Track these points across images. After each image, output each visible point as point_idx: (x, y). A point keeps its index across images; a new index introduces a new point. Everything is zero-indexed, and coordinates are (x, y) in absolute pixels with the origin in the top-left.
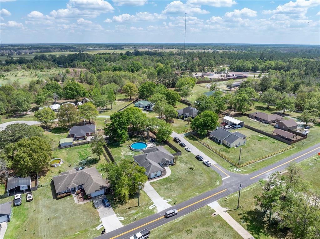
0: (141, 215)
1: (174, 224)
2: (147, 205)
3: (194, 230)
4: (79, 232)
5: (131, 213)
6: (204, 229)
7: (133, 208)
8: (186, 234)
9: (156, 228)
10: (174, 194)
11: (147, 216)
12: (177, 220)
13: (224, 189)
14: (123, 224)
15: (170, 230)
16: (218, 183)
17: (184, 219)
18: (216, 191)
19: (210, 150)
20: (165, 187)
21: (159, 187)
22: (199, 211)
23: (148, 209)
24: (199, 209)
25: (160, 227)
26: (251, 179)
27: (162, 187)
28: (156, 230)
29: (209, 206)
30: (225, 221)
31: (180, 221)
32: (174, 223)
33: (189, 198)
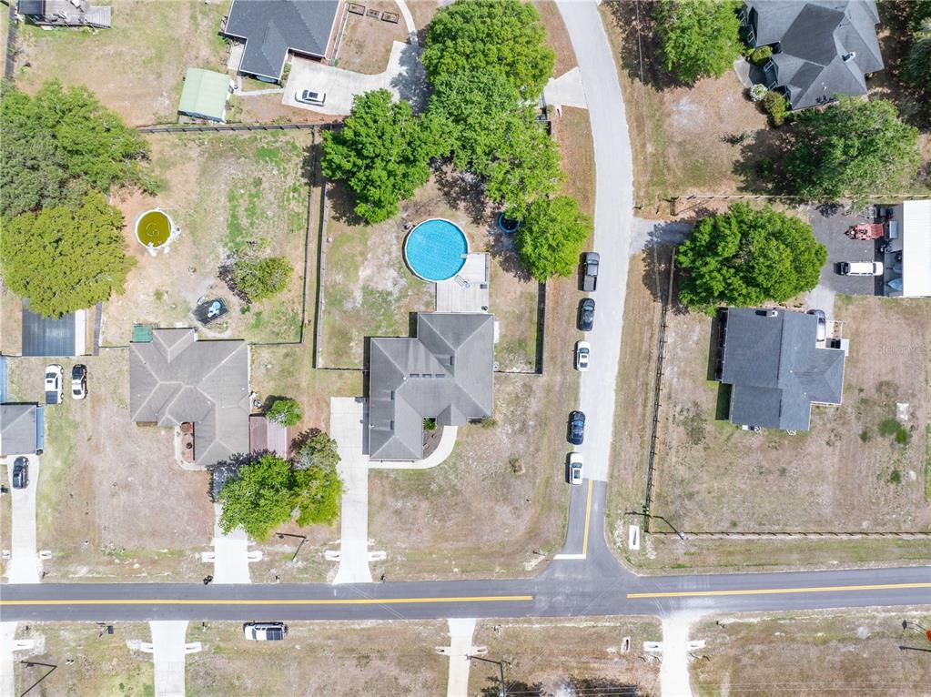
0: (298, 568)
1: (347, 630)
2: (325, 544)
3: (376, 663)
4: (166, 551)
5: (281, 550)
6: (393, 671)
7: (292, 537)
8: (355, 662)
9: (308, 621)
10: (403, 542)
11: (306, 580)
12: (359, 624)
13: (527, 595)
14: (251, 578)
15: (330, 638)
16: (531, 564)
17: (374, 628)
18: (502, 589)
19: (651, 395)
20: (399, 505)
21: (384, 495)
22: (416, 626)
23: (323, 556)
24: (422, 621)
25: (317, 623)
26: (629, 596)
27: (390, 500)
28: (305, 625)
29: (449, 623)
30: (447, 679)
31: (362, 629)
32: (348, 627)
33: (426, 574)
